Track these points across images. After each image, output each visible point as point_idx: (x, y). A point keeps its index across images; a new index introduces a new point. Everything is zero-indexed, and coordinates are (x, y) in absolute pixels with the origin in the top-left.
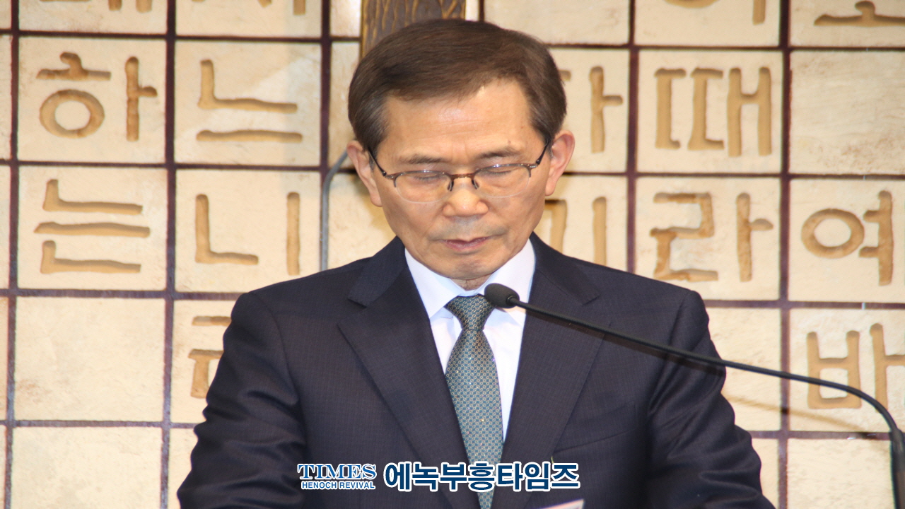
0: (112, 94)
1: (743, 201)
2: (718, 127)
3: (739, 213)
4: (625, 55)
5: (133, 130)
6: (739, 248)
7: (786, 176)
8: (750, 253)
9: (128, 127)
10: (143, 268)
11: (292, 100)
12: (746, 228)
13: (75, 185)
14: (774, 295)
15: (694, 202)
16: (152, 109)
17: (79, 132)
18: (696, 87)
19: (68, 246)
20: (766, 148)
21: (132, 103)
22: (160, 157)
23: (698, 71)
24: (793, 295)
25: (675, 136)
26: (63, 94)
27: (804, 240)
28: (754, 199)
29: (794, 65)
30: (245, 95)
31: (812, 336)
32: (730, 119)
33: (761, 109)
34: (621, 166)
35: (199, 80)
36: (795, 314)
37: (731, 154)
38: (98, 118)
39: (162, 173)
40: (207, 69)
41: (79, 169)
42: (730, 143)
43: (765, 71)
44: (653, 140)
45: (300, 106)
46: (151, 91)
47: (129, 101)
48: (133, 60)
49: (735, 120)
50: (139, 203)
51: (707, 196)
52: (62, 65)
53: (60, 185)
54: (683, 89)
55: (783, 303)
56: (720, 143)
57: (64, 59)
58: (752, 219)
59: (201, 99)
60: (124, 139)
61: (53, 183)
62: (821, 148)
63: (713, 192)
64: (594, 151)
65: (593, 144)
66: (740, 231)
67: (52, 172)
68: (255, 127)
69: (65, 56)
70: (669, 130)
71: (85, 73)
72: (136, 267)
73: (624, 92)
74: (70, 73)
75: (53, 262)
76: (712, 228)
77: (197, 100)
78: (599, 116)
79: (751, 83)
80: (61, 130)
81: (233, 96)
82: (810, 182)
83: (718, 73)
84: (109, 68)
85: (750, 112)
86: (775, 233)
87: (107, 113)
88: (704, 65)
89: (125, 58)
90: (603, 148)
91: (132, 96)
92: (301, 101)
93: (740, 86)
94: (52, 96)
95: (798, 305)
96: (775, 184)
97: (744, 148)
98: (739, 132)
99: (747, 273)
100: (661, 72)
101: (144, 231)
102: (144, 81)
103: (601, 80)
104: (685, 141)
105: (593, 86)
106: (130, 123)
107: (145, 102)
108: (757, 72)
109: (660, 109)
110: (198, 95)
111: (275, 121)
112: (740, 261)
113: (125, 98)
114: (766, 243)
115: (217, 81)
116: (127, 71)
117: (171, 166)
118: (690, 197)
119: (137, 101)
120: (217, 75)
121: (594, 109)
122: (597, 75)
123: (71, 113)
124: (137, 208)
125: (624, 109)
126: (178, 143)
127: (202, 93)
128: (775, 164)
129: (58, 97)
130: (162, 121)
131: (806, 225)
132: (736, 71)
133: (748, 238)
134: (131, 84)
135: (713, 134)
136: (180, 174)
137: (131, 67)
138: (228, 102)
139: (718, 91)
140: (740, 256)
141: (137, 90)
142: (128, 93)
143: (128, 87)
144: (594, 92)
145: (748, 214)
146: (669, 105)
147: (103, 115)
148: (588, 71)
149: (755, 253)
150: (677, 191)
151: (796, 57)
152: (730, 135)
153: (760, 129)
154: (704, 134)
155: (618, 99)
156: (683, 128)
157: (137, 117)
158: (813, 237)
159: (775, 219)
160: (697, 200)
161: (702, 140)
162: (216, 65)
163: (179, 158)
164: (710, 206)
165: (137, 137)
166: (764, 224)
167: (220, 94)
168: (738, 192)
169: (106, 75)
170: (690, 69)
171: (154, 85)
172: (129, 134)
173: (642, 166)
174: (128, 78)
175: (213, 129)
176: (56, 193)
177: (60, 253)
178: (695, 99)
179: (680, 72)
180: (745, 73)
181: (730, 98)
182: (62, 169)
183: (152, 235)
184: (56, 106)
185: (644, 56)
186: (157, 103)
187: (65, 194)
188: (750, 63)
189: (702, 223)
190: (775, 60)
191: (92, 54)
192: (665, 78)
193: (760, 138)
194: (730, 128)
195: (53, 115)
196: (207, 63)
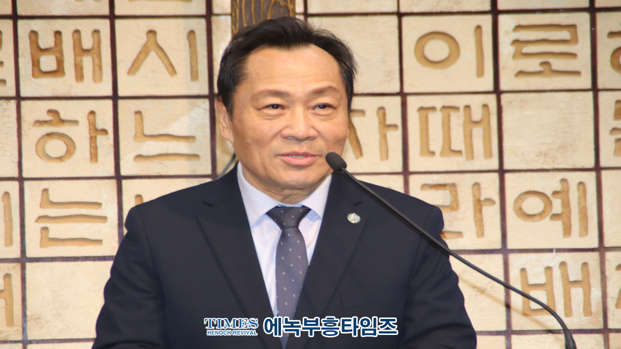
0: (80, 134)
1: (476, 187)
2: (458, 143)
3: (474, 195)
4: (398, 99)
5: (94, 156)
6: (475, 217)
7: (502, 172)
8: (482, 220)
9: (91, 154)
10: (104, 242)
11: (192, 134)
12: (479, 204)
13: (59, 192)
14: (498, 245)
15: (446, 189)
16: (105, 143)
17: (60, 159)
18: (443, 117)
19: (57, 230)
20: (488, 154)
21: (93, 139)
22: (112, 172)
23: (444, 107)
24: (510, 245)
25: (432, 149)
26: (49, 135)
27: (515, 211)
28: (483, 186)
29: (503, 102)
30: (163, 132)
31: (523, 270)
32: (465, 136)
33: (484, 130)
34: (400, 169)
35: (134, 123)
36: (512, 257)
37: (467, 159)
38: (71, 149)
39: (113, 183)
40: (138, 116)
41: (62, 182)
42: (466, 152)
43: (485, 106)
44: (418, 151)
45: (197, 137)
46: (105, 131)
47: (91, 138)
48: (92, 113)
49: (468, 138)
50: (99, 201)
51: (454, 185)
52: (48, 118)
53: (50, 192)
54: (435, 120)
55: (504, 250)
56: (459, 152)
57: (49, 114)
58: (482, 198)
59: (135, 136)
60: (89, 162)
61: (46, 191)
62: (523, 153)
63: (457, 183)
64: (382, 160)
65: (381, 156)
66: (475, 206)
67: (45, 184)
68: (170, 151)
69: (50, 111)
70: (428, 144)
71: (63, 122)
72: (99, 242)
73: (399, 122)
74: (53, 122)
75: (47, 240)
76: (458, 205)
77: (133, 136)
78: (384, 137)
79: (477, 115)
80: (49, 158)
81: (155, 133)
82: (517, 174)
83: (456, 108)
84: (78, 118)
85: (478, 132)
86: (497, 207)
87: (77, 146)
88: (447, 104)
89: (87, 111)
90: (387, 158)
91: (92, 135)
92: (197, 134)
93: (470, 116)
94: (43, 137)
95: (514, 251)
96: (496, 176)
97: (475, 154)
98: (472, 145)
99: (481, 233)
100: (421, 109)
101: (104, 219)
102: (100, 126)
103: (384, 115)
104: (438, 151)
105: (379, 118)
106: (92, 152)
107: (100, 139)
108: (480, 107)
109: (421, 133)
110: (134, 133)
111: (182, 147)
112: (476, 225)
113: (88, 136)
114: (492, 213)
115: (145, 124)
116: (88, 120)
117: (119, 178)
118: (443, 186)
119: (96, 138)
120: (144, 120)
121: (380, 133)
122: (381, 112)
123: (56, 147)
124: (98, 205)
125: (399, 133)
126: (122, 163)
127: (136, 132)
128: (495, 165)
129: (46, 137)
130: (112, 150)
131: (516, 201)
132: (468, 107)
133: (480, 211)
134: (92, 128)
135: (455, 147)
136: (125, 183)
137: (91, 117)
138: (153, 136)
139: (457, 120)
140: (476, 221)
141: (95, 131)
142: (90, 133)
143: (90, 129)
144: (380, 123)
145: (480, 196)
146: (427, 129)
147: (75, 147)
148: (375, 110)
149: (485, 220)
150: (435, 183)
151: (504, 97)
152: (466, 147)
153: (484, 143)
154: (450, 147)
155: (395, 126)
156: (436, 142)
157: (96, 148)
158: (521, 209)
159: (496, 198)
160: (448, 188)
161: (449, 150)
162: (144, 114)
163: (123, 172)
164: (456, 191)
165: (97, 161)
166: (490, 201)
167: (147, 132)
168: (473, 182)
169: (76, 122)
170: (439, 106)
171: (106, 128)
172: (91, 159)
173: (412, 168)
174: (90, 124)
175: (144, 154)
176: (48, 197)
177: (52, 234)
178: (443, 125)
179: (433, 109)
180: (473, 108)
181: (465, 124)
182: (51, 182)
183: (109, 221)
184: (46, 143)
185: (410, 99)
186: (109, 138)
187: (53, 198)
188: (476, 102)
189: (451, 202)
190: (492, 100)
191: (66, 109)
192: (424, 112)
193: (485, 148)
194: (465, 142)
195: (44, 148)
196: (138, 113)
